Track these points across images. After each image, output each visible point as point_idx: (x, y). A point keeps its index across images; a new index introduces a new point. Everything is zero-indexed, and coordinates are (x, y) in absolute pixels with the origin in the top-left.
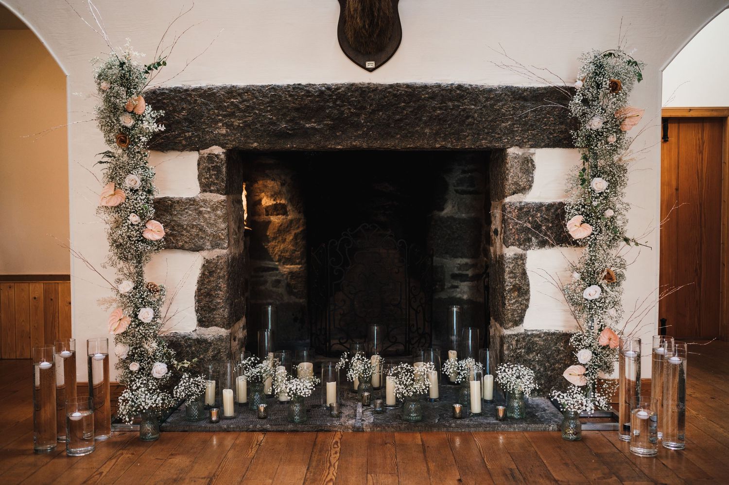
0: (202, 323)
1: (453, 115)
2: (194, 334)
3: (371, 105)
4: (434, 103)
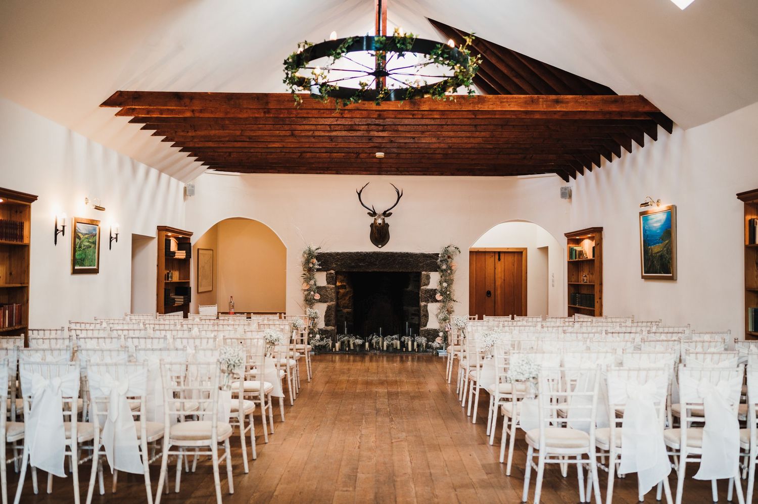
0: (326, 325)
1: (405, 262)
2: (324, 328)
3: (380, 258)
4: (399, 258)
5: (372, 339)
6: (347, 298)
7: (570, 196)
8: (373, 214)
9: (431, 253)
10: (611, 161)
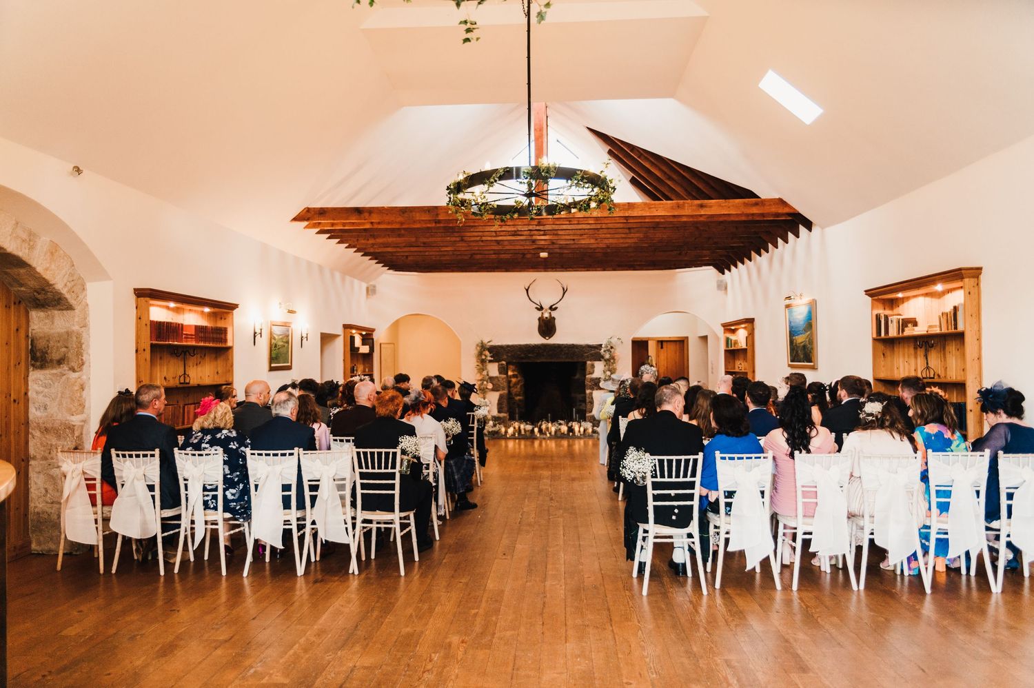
0: (499, 412)
1: (570, 352)
2: (497, 414)
3: (547, 349)
4: (565, 349)
5: (541, 425)
6: (519, 386)
7: (726, 288)
8: (541, 308)
9: (594, 344)
10: (760, 255)
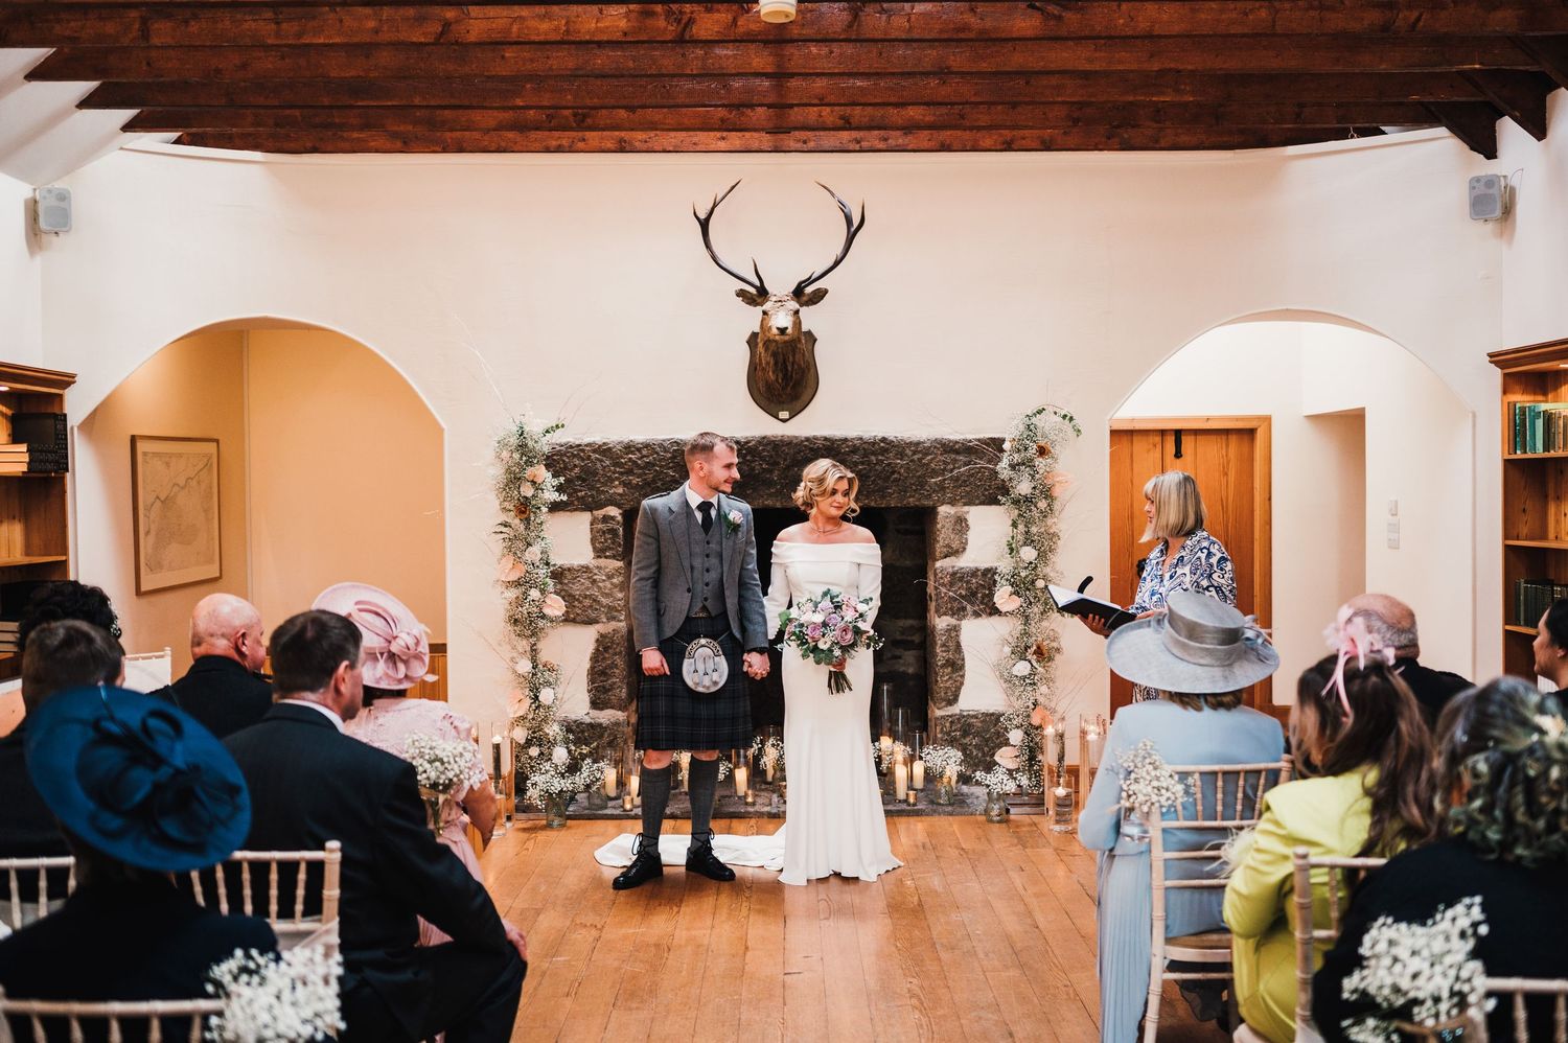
0: (596, 704)
1: (876, 470)
2: (586, 717)
3: (785, 460)
4: (856, 458)
7: (1508, 210)
8: (757, 295)
9: (970, 437)
